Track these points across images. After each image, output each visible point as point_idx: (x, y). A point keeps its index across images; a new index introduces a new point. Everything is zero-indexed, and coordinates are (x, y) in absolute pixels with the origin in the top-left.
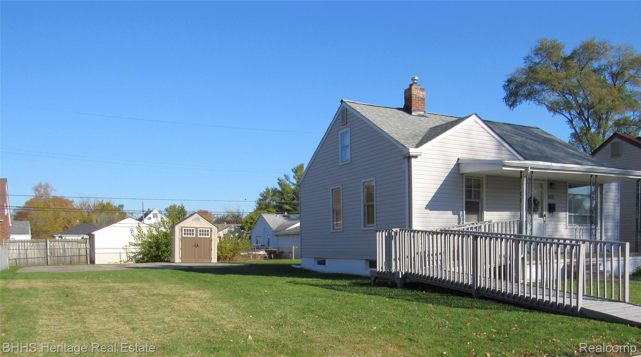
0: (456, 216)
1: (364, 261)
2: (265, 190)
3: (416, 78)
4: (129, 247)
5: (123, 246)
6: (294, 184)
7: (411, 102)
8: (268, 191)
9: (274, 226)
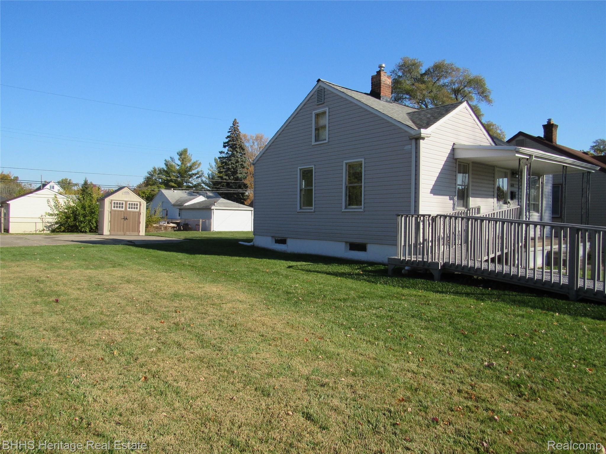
0: (452, 201)
1: (344, 243)
2: (152, 170)
3: (384, 65)
4: (44, 217)
5: (40, 216)
6: (179, 165)
7: (380, 87)
8: (155, 170)
9: (172, 201)
